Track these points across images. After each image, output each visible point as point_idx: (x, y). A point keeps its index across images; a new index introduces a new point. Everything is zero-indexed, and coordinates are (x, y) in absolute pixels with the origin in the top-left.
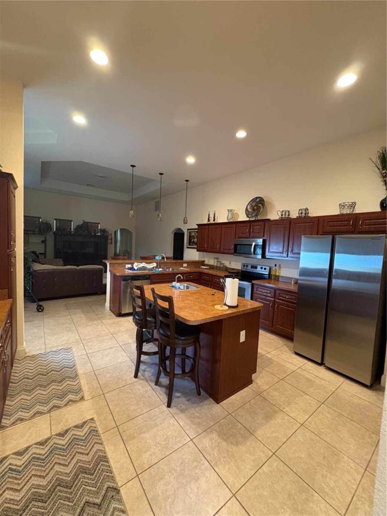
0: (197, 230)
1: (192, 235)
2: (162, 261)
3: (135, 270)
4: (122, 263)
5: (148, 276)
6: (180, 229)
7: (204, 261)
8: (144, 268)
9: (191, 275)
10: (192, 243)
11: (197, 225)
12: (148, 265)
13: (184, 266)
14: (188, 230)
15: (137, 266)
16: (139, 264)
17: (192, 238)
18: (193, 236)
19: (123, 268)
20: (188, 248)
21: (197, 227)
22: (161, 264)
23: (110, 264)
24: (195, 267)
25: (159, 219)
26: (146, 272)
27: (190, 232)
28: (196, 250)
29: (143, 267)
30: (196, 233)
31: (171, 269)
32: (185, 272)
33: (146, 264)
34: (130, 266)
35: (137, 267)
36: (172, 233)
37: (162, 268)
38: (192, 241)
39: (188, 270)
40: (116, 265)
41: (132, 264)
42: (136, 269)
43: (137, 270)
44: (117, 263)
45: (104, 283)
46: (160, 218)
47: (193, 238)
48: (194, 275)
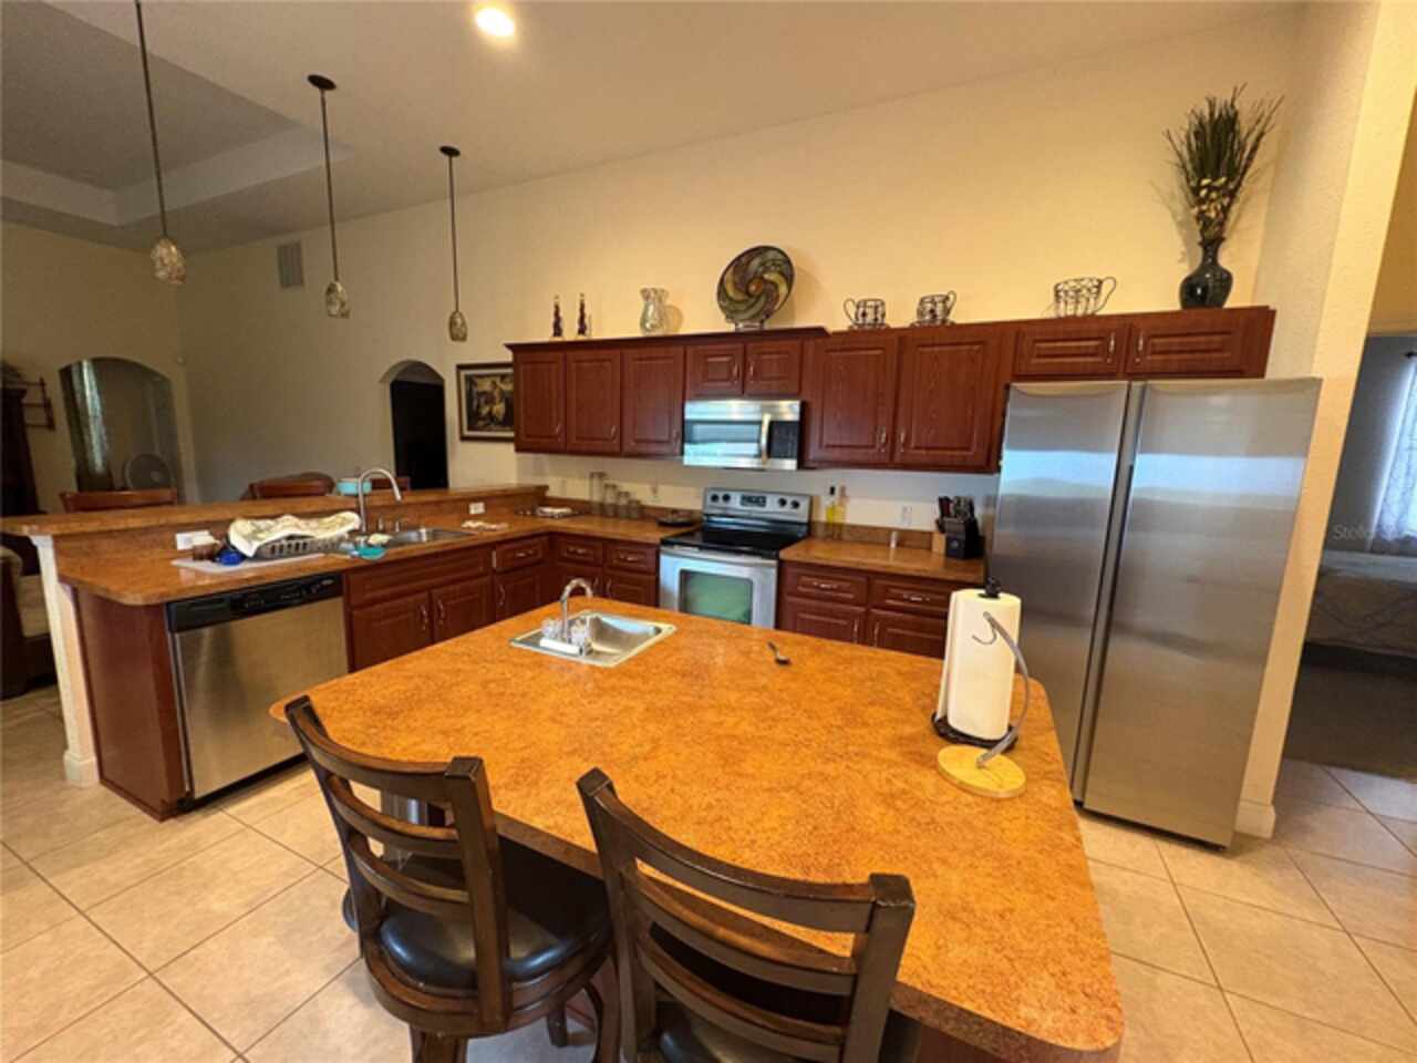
0: (510, 371)
1: (480, 389)
2: (378, 501)
3: (243, 557)
4: (146, 530)
5: (326, 582)
6: (421, 367)
7: (546, 488)
8: (296, 545)
9: (520, 550)
10: (484, 419)
11: (510, 346)
12: (313, 523)
13: (473, 512)
14: (460, 367)
15: (251, 537)
16: (262, 524)
17: (482, 400)
18: (484, 393)
19: (158, 553)
20: (464, 439)
21: (508, 357)
22: (375, 514)
23: (57, 539)
24: (516, 513)
25: (335, 309)
26: (314, 561)
27: (469, 379)
28: (511, 447)
29: (291, 537)
30: (498, 380)
31: (423, 531)
32: (494, 536)
33: (302, 523)
34: (203, 539)
35: (256, 544)
36: (382, 381)
37: (383, 532)
38: (485, 411)
39: (500, 528)
40: (105, 545)
41: (220, 527)
42: (249, 551)
43: (258, 556)
44: (109, 534)
45: (30, 629)
46: (343, 304)
47: (487, 403)
48: (529, 547)
